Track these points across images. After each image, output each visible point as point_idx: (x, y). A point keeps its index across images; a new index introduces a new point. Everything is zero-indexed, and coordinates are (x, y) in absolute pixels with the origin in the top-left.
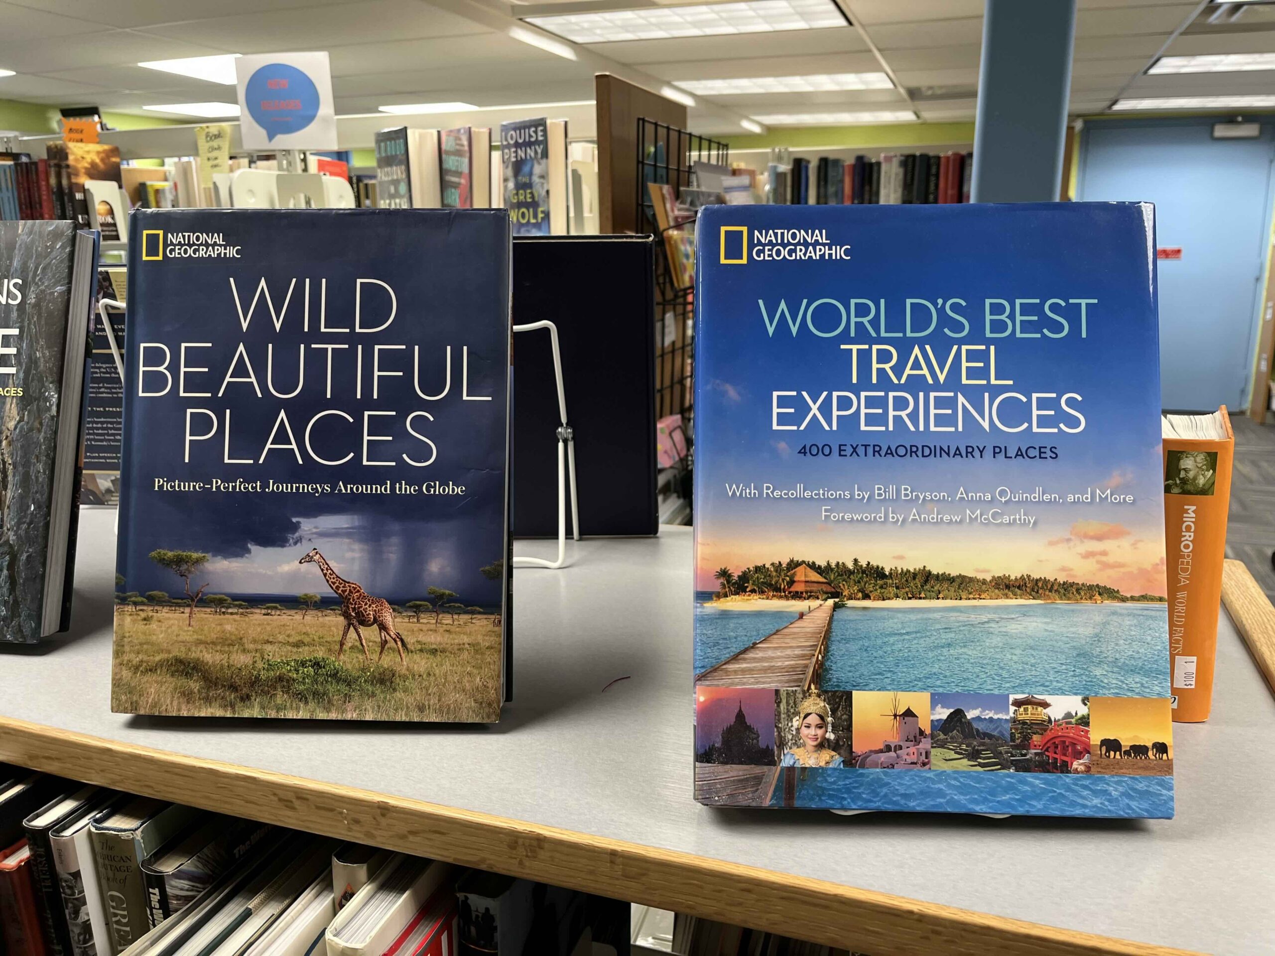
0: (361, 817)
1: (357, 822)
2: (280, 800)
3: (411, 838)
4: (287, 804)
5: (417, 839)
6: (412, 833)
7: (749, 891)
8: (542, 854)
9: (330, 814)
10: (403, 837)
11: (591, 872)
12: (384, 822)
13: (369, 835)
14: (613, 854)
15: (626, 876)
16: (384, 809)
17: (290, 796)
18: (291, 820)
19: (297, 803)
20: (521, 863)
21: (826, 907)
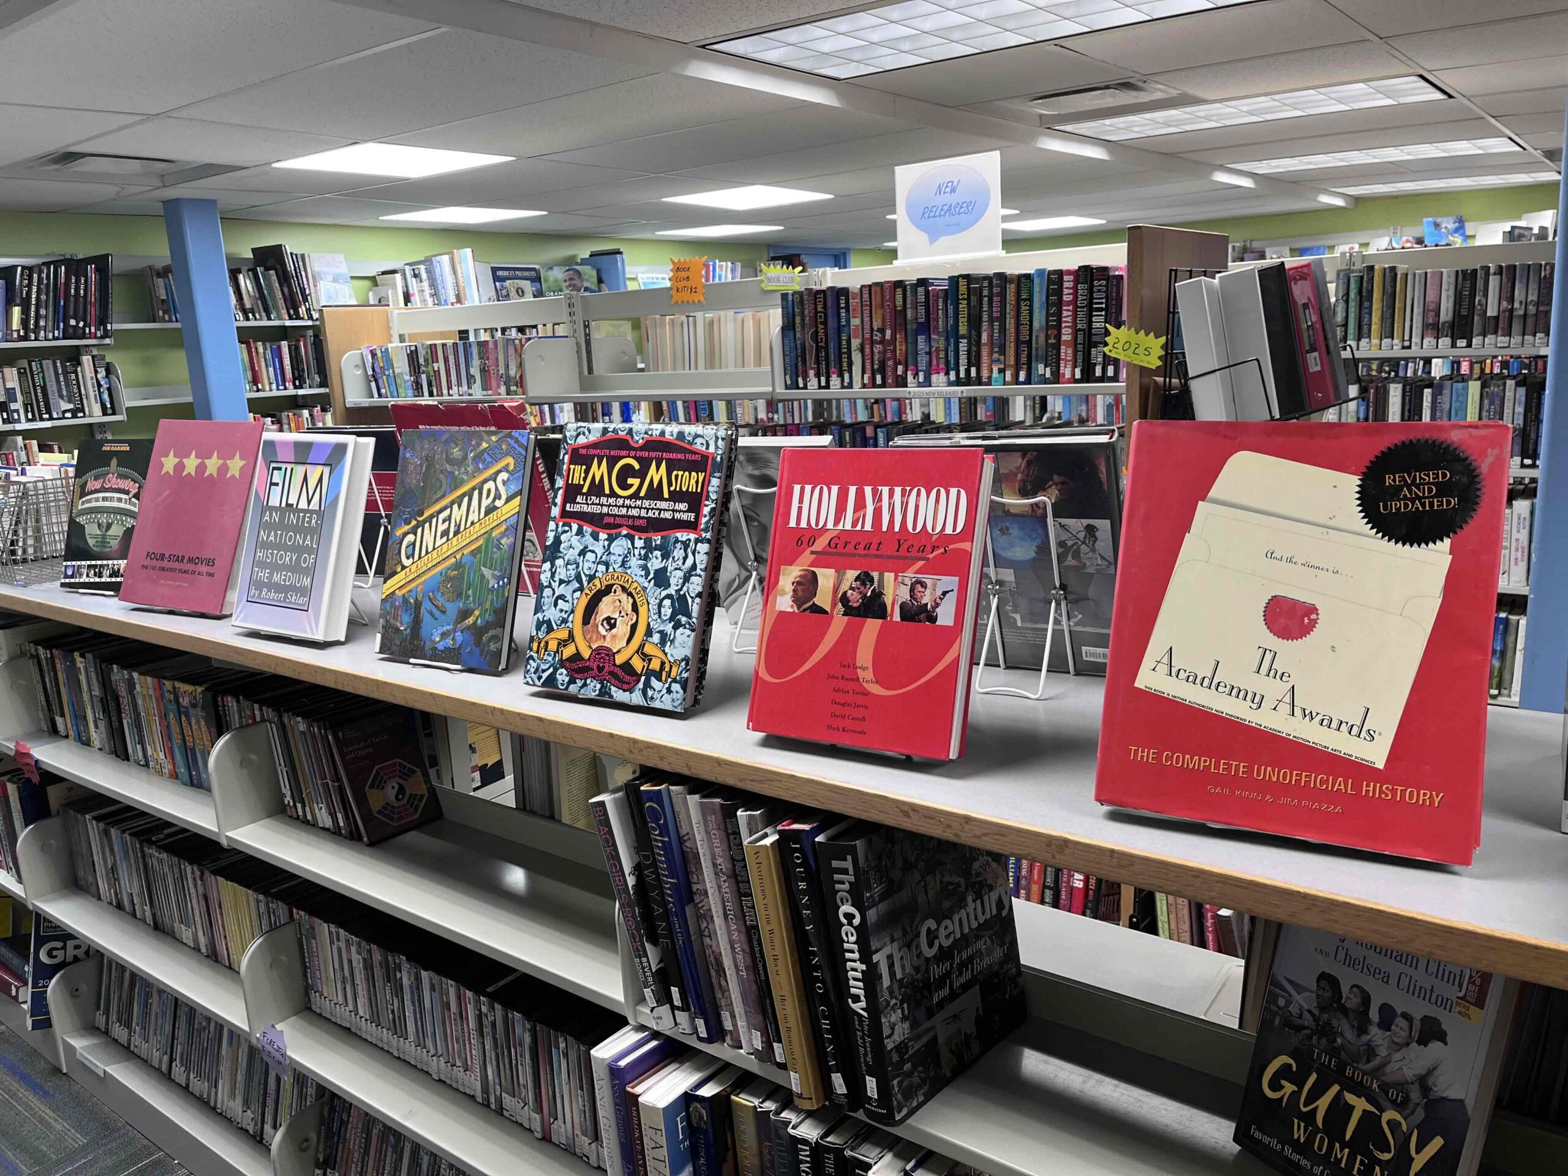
0: (953, 824)
1: (949, 826)
2: (902, 811)
3: (984, 838)
4: (906, 814)
5: (988, 839)
6: (985, 835)
7: (1197, 877)
8: (1067, 851)
9: (931, 821)
10: (979, 837)
11: (1098, 863)
12: (967, 827)
13: (956, 835)
14: (1112, 851)
15: (1120, 866)
16: (967, 819)
17: (906, 808)
18: (907, 824)
19: (911, 813)
20: (1054, 856)
21: (1246, 888)
